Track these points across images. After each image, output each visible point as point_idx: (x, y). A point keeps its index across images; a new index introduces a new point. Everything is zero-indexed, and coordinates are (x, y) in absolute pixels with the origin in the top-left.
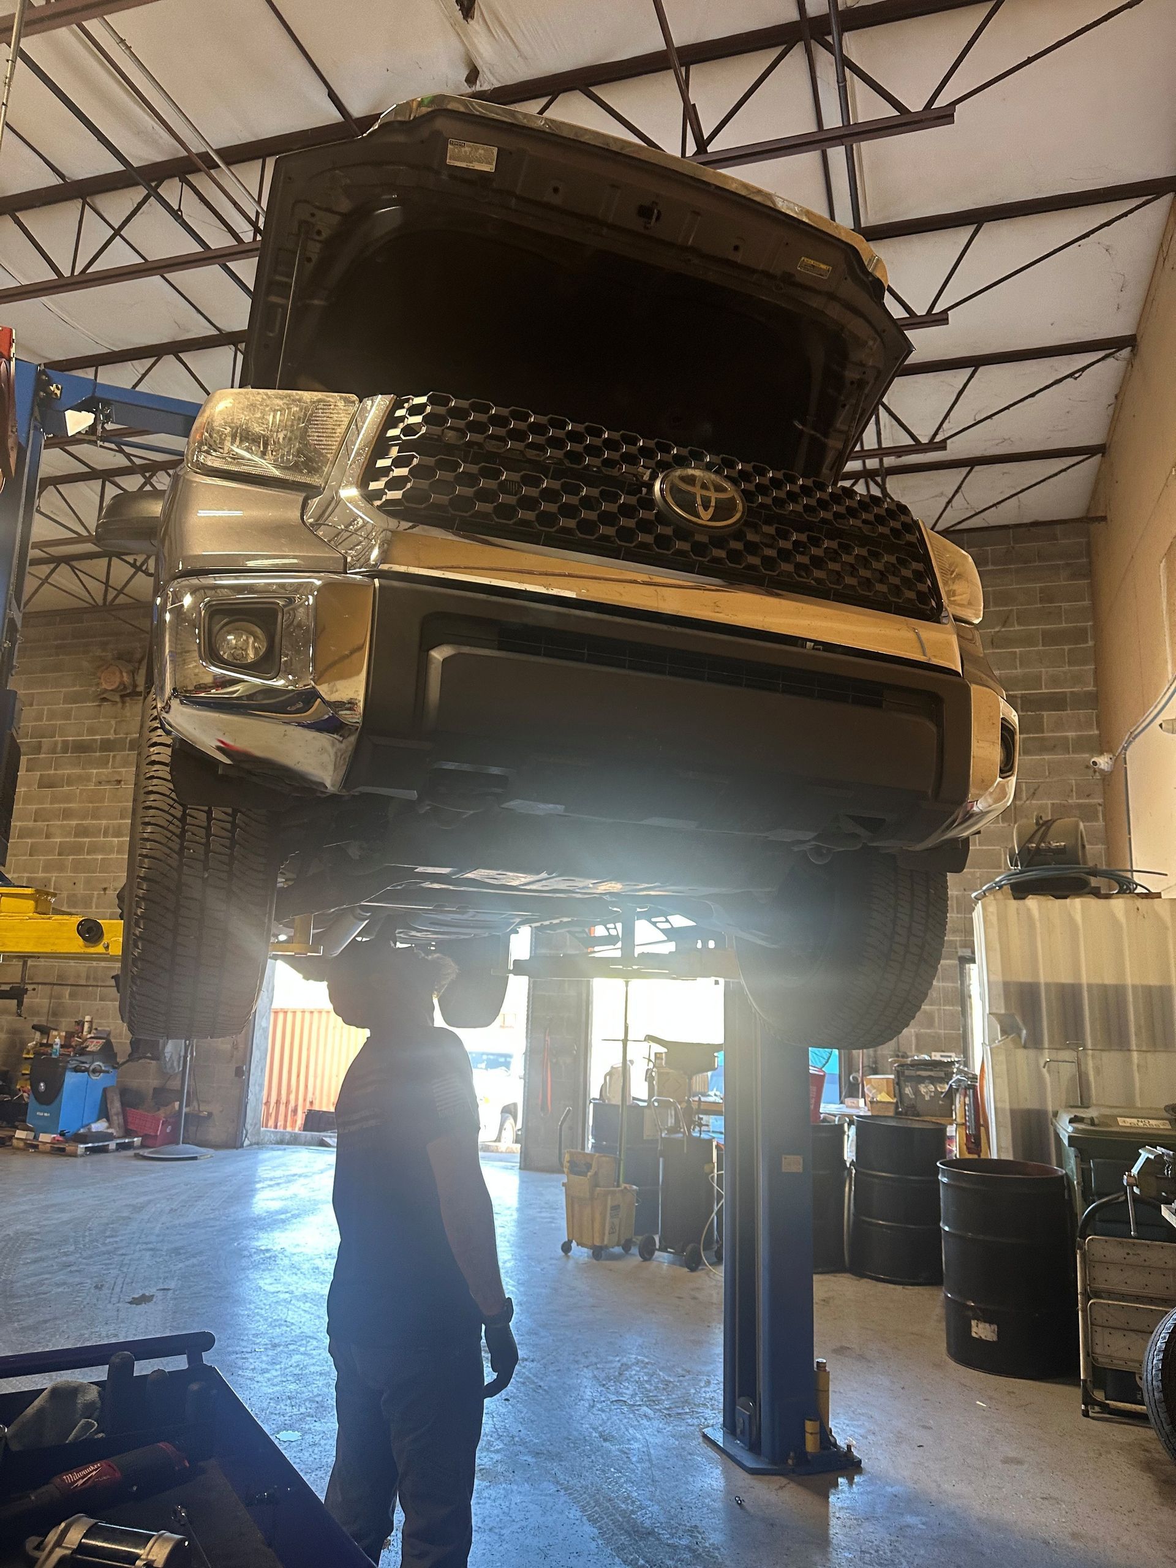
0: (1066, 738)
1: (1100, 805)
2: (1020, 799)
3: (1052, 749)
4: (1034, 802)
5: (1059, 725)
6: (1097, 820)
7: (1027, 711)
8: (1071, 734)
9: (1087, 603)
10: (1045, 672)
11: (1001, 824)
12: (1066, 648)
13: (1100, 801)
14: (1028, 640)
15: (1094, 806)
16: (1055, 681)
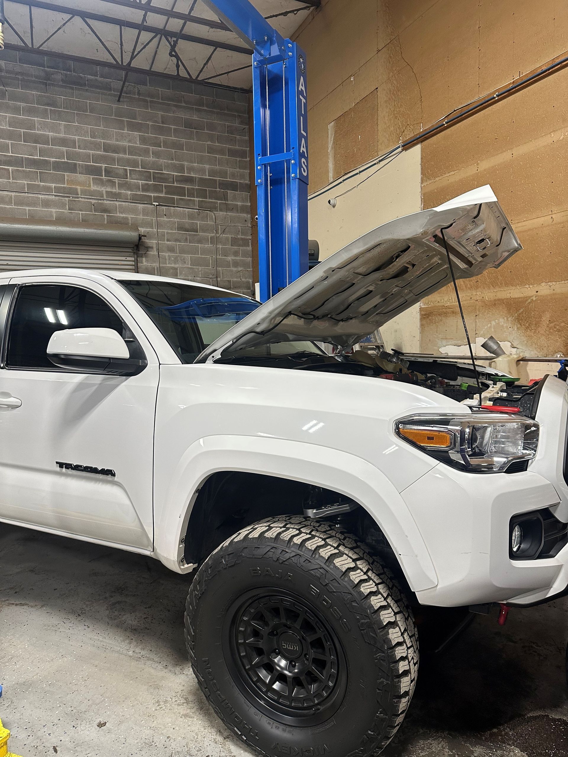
0: (237, 205)
1: (250, 239)
2: (218, 233)
3: (232, 210)
4: (224, 235)
5: (234, 199)
6: (249, 246)
7: (221, 189)
8: (239, 204)
9: (247, 138)
10: (229, 170)
11: (210, 245)
12: (238, 159)
13: (250, 237)
14: (221, 152)
15: (248, 240)
16: (233, 175)
